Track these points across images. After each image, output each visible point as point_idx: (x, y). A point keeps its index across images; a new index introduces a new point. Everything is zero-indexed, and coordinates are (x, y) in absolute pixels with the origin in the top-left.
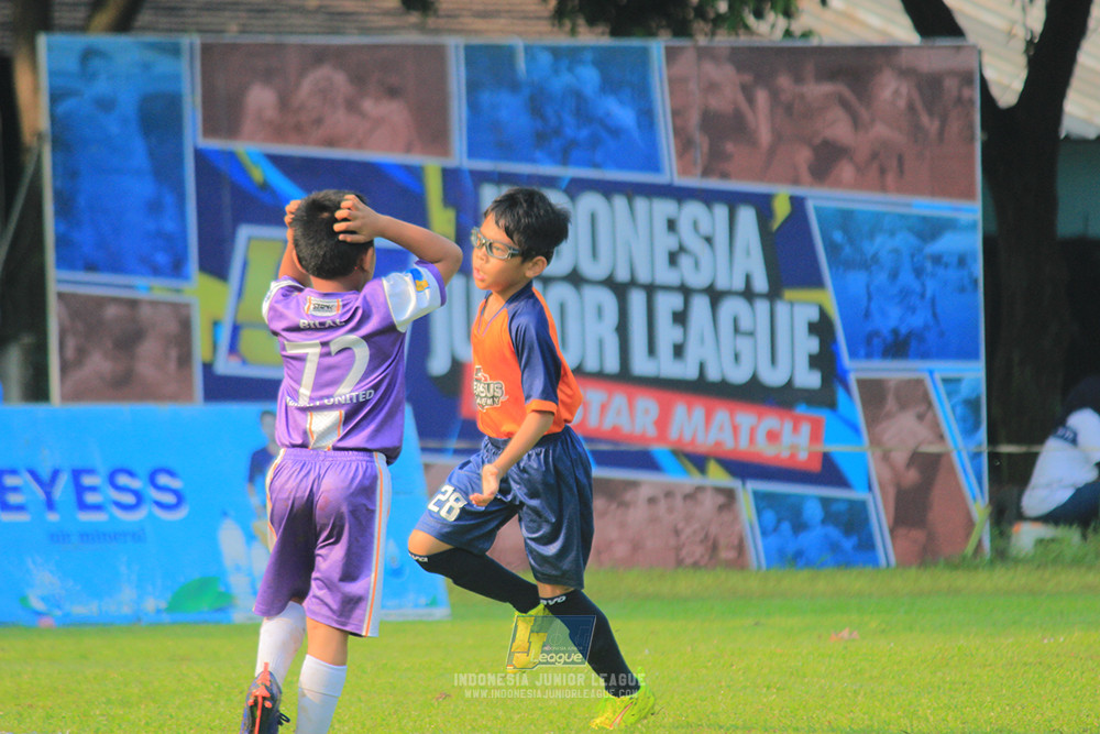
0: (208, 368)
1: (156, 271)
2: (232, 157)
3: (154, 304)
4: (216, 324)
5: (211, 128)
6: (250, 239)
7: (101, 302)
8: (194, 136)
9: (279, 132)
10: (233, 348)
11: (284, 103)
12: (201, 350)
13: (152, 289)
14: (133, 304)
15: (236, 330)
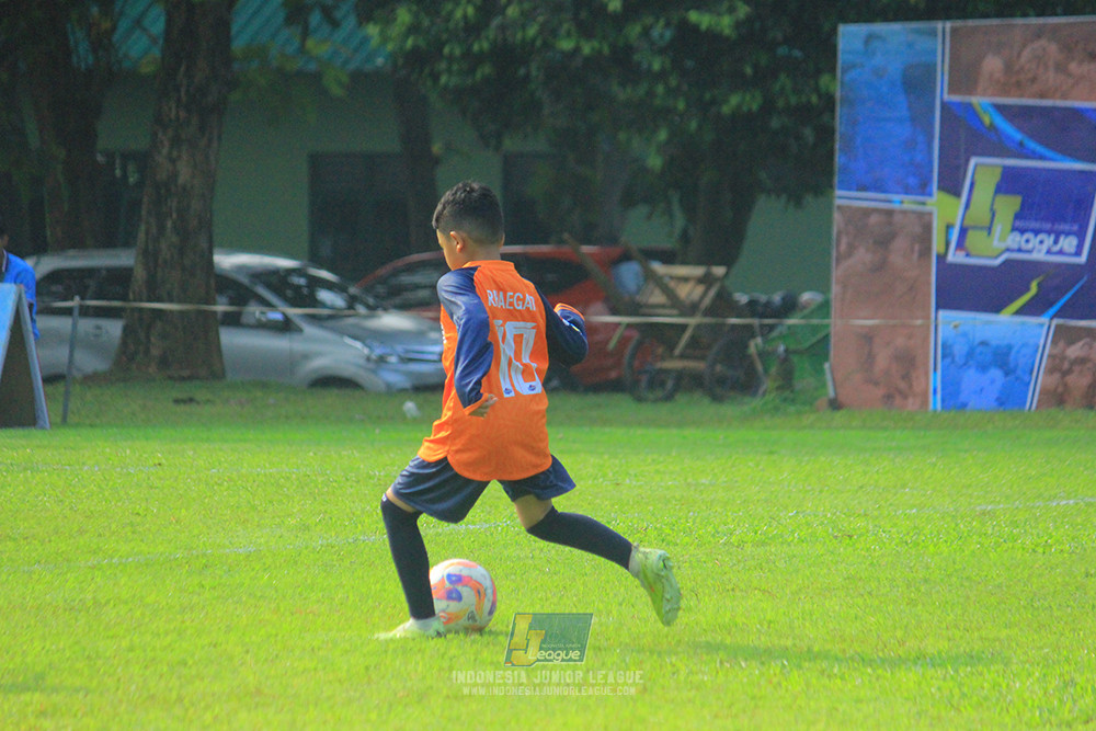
0: (941, 258)
1: (907, 191)
2: (969, 106)
3: (904, 212)
4: (949, 227)
5: (954, 88)
6: (976, 166)
7: (867, 212)
8: (943, 93)
9: (1004, 90)
10: (960, 245)
11: (1008, 67)
12: (937, 245)
13: (905, 203)
14: (890, 213)
15: (963, 232)
